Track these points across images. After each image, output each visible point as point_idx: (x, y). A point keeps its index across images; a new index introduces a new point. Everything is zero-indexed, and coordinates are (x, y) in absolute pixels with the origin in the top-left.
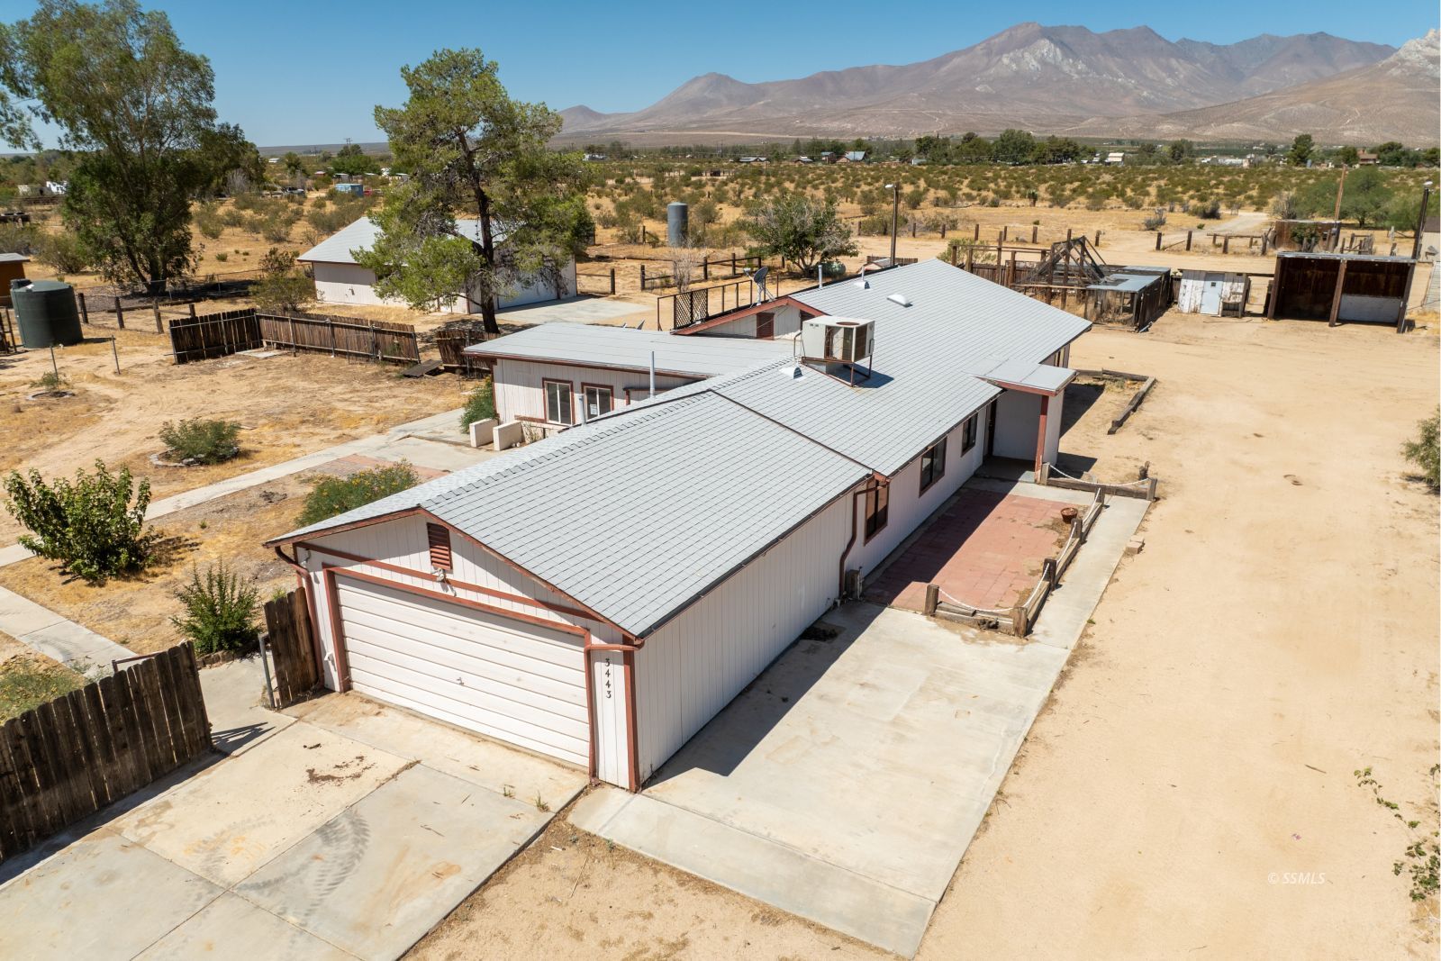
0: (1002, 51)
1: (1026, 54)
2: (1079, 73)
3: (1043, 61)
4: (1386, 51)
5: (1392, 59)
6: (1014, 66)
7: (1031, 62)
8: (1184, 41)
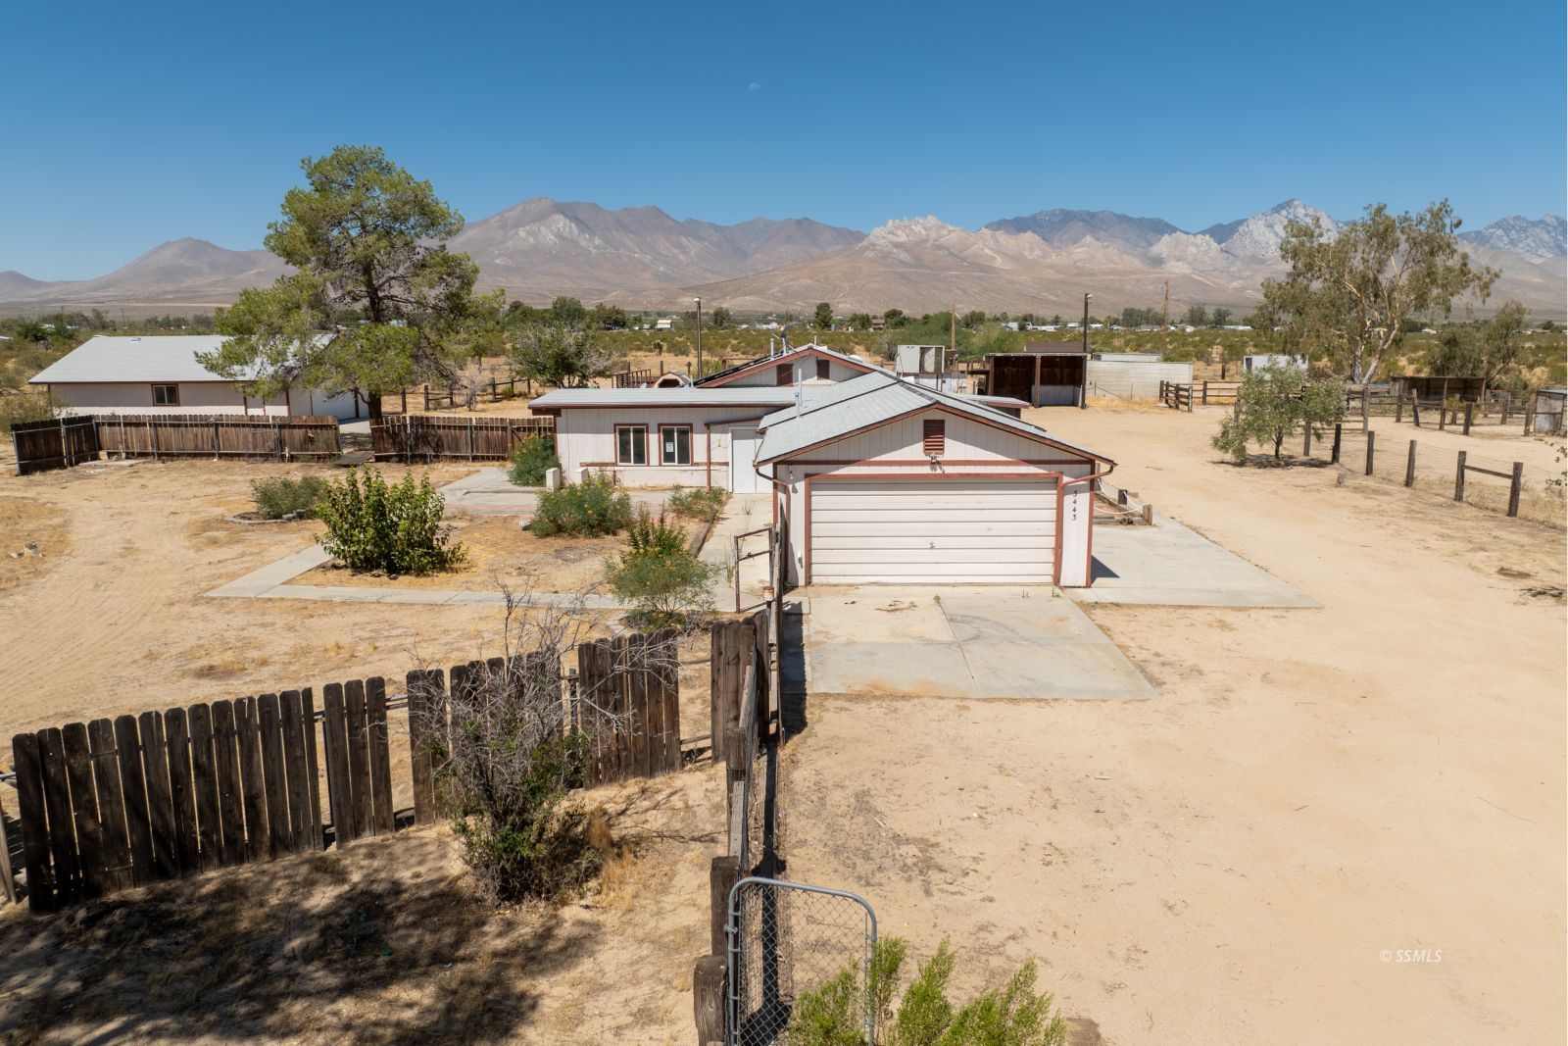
0: (517, 225)
1: (542, 228)
2: (596, 247)
3: (559, 235)
4: (859, 236)
5: (865, 243)
6: (531, 240)
7: (547, 236)
8: (690, 221)
